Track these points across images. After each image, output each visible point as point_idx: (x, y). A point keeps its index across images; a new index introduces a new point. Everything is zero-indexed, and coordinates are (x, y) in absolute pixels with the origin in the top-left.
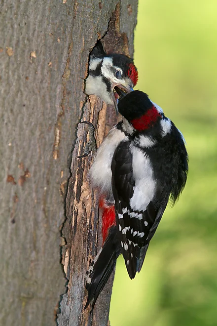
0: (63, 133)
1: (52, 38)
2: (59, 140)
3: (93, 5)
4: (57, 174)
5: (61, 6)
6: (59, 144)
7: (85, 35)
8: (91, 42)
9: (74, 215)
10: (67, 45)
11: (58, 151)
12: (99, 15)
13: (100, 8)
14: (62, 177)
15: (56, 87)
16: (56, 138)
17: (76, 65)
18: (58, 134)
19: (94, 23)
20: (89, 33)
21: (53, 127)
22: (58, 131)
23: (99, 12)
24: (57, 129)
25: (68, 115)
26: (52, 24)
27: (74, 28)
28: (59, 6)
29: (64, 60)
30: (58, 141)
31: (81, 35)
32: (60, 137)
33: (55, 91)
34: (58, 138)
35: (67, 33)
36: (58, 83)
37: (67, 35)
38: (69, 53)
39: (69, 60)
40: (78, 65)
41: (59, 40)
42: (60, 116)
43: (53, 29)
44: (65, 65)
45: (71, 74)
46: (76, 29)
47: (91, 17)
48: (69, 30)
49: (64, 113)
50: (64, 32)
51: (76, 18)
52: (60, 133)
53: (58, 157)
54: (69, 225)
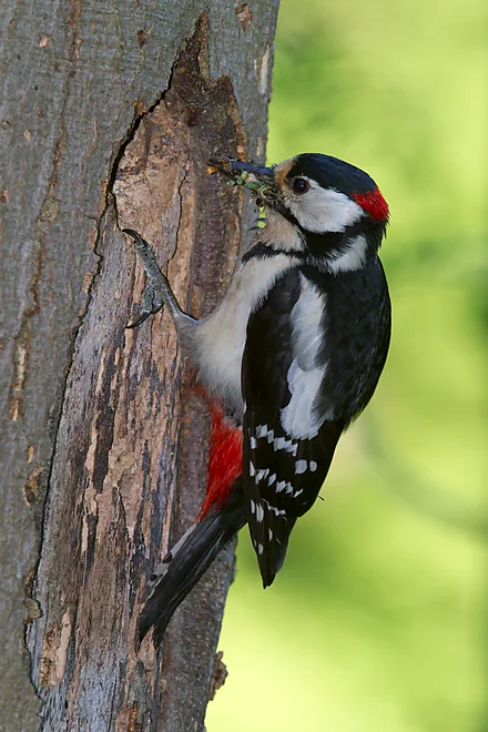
0: (33, 357)
1: (8, 134)
2: (25, 373)
3: (122, 39)
4: (18, 455)
5: (34, 54)
6: (24, 382)
7: (100, 115)
8: (117, 129)
9: (85, 525)
10: (50, 143)
11: (21, 401)
12: (136, 63)
13: (142, 43)
14: (30, 461)
15: (20, 248)
16: (16, 370)
17: (73, 189)
18: (22, 359)
19: (125, 83)
20: (111, 109)
21: (9, 345)
22: (22, 353)
23: (137, 55)
24: (19, 348)
25: (48, 313)
26: (9, 100)
27: (70, 102)
28: (27, 55)
29: (43, 182)
30: (21, 377)
31: (88, 116)
32: (27, 367)
33: (17, 257)
34: (21, 369)
35: (50, 115)
36: (24, 238)
37: (49, 120)
38: (55, 162)
39: (54, 179)
40: (80, 188)
41: (27, 136)
42: (29, 314)
43: (11, 110)
44: (44, 192)
45: (59, 212)
46: (75, 102)
47: (118, 70)
48: (57, 107)
49: (38, 308)
50: (42, 115)
51: (77, 77)
52: (27, 357)
53: (21, 414)
54: (73, 551)
